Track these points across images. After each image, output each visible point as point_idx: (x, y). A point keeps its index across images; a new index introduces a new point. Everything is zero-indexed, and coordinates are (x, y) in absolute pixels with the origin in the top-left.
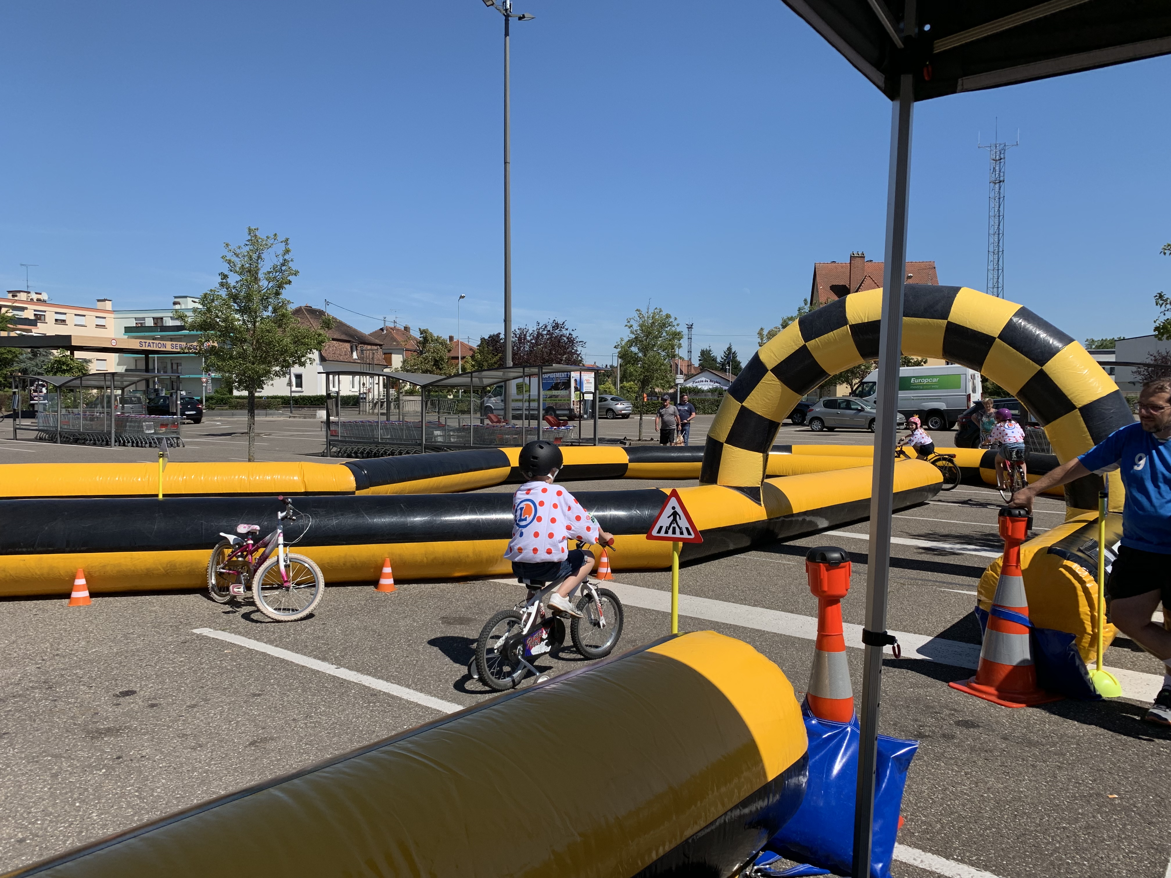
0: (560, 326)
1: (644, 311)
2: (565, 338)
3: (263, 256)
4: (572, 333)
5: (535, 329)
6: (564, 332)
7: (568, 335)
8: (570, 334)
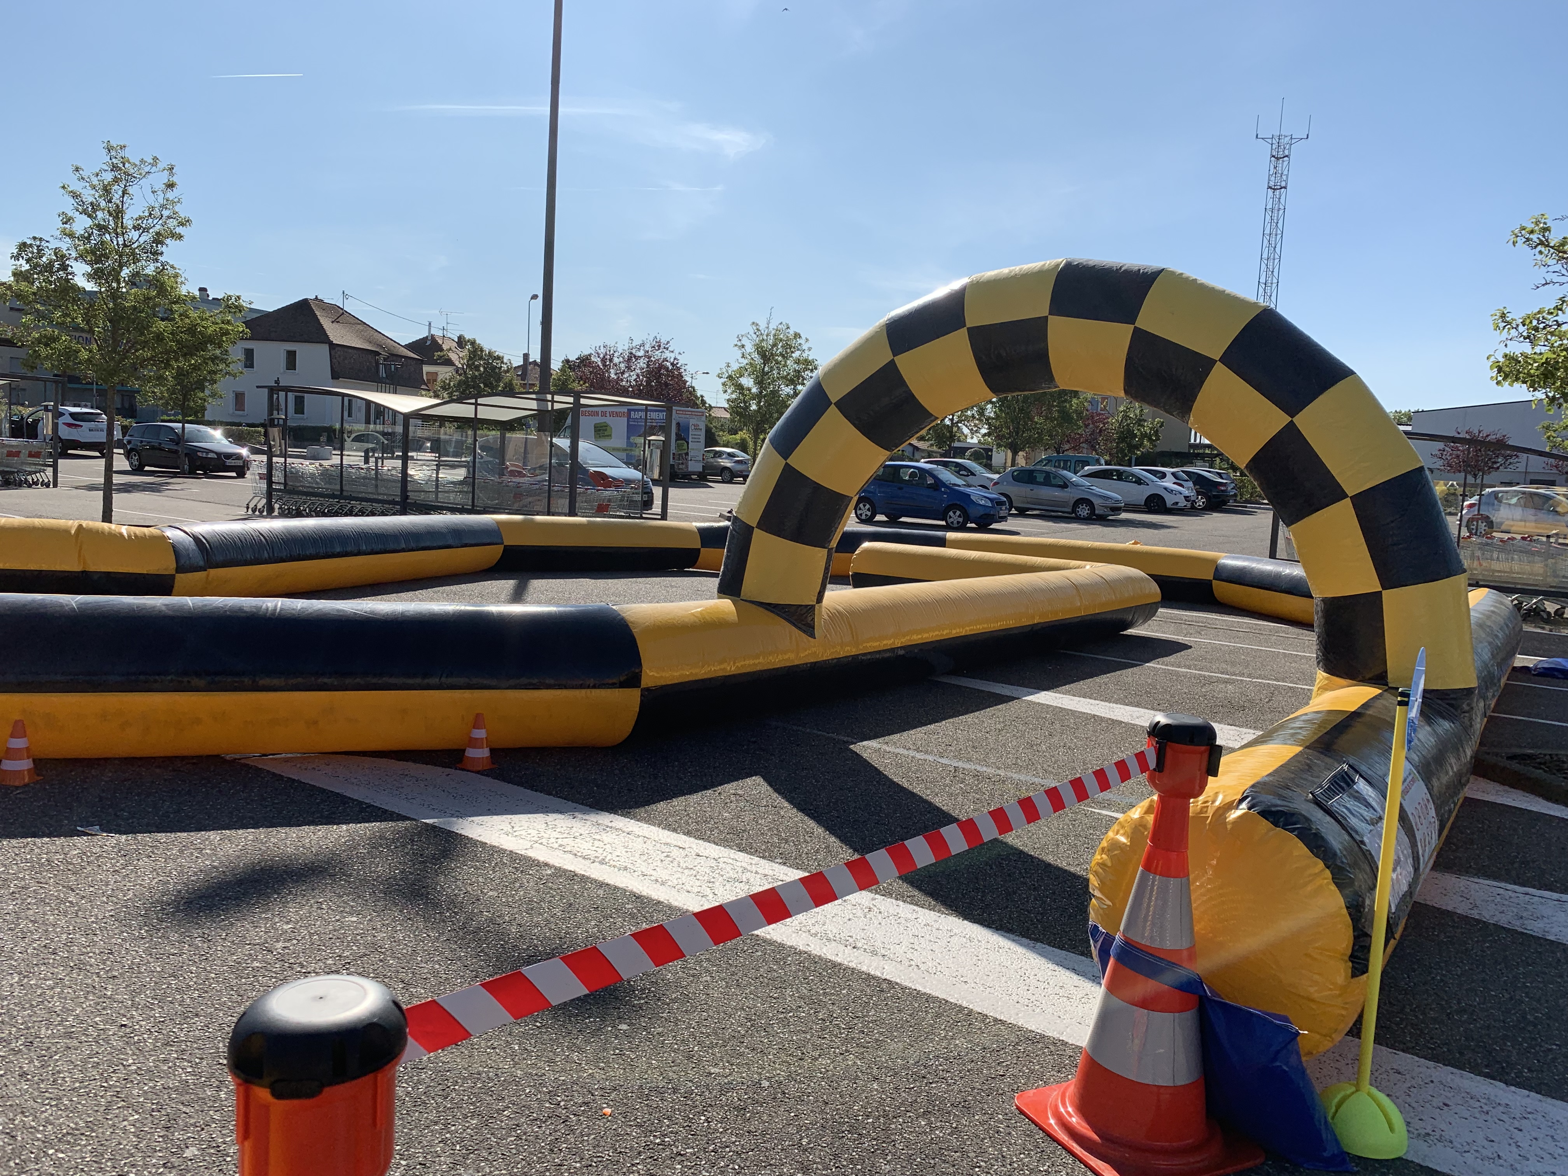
0: (662, 346)
1: (762, 327)
2: (668, 364)
3: (130, 190)
4: (678, 357)
5: (626, 348)
6: (667, 354)
7: (672, 360)
8: (675, 359)
